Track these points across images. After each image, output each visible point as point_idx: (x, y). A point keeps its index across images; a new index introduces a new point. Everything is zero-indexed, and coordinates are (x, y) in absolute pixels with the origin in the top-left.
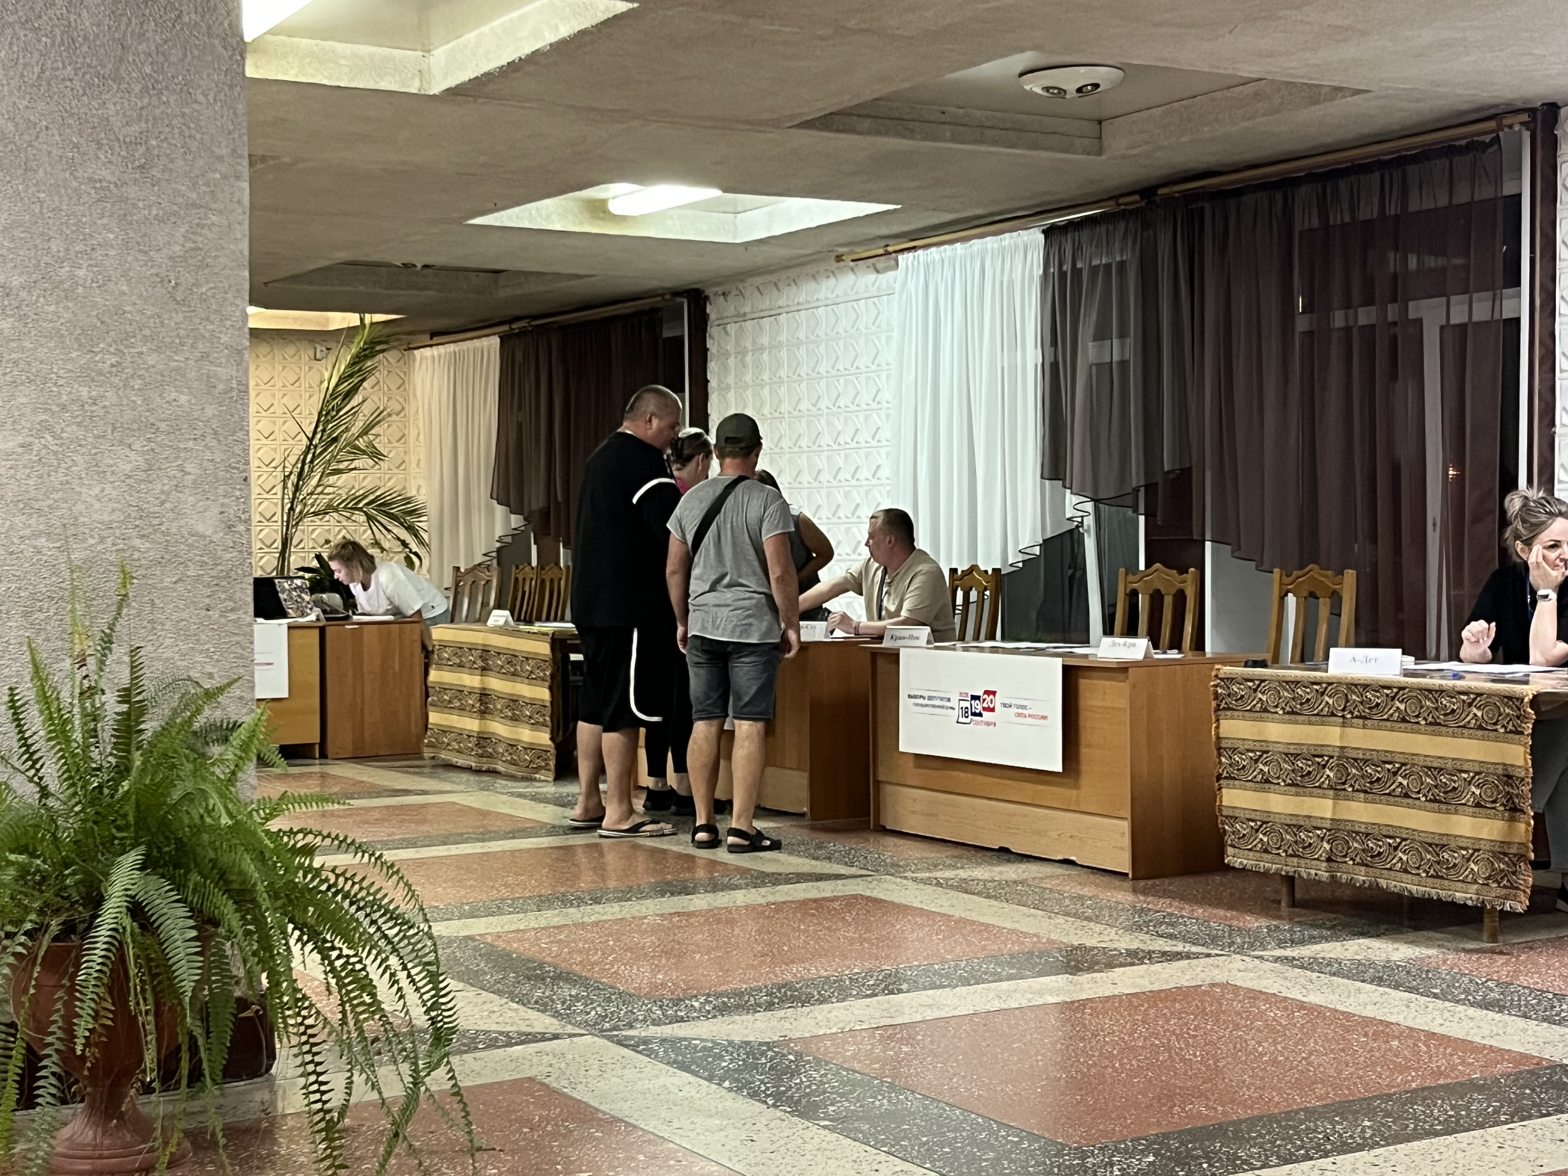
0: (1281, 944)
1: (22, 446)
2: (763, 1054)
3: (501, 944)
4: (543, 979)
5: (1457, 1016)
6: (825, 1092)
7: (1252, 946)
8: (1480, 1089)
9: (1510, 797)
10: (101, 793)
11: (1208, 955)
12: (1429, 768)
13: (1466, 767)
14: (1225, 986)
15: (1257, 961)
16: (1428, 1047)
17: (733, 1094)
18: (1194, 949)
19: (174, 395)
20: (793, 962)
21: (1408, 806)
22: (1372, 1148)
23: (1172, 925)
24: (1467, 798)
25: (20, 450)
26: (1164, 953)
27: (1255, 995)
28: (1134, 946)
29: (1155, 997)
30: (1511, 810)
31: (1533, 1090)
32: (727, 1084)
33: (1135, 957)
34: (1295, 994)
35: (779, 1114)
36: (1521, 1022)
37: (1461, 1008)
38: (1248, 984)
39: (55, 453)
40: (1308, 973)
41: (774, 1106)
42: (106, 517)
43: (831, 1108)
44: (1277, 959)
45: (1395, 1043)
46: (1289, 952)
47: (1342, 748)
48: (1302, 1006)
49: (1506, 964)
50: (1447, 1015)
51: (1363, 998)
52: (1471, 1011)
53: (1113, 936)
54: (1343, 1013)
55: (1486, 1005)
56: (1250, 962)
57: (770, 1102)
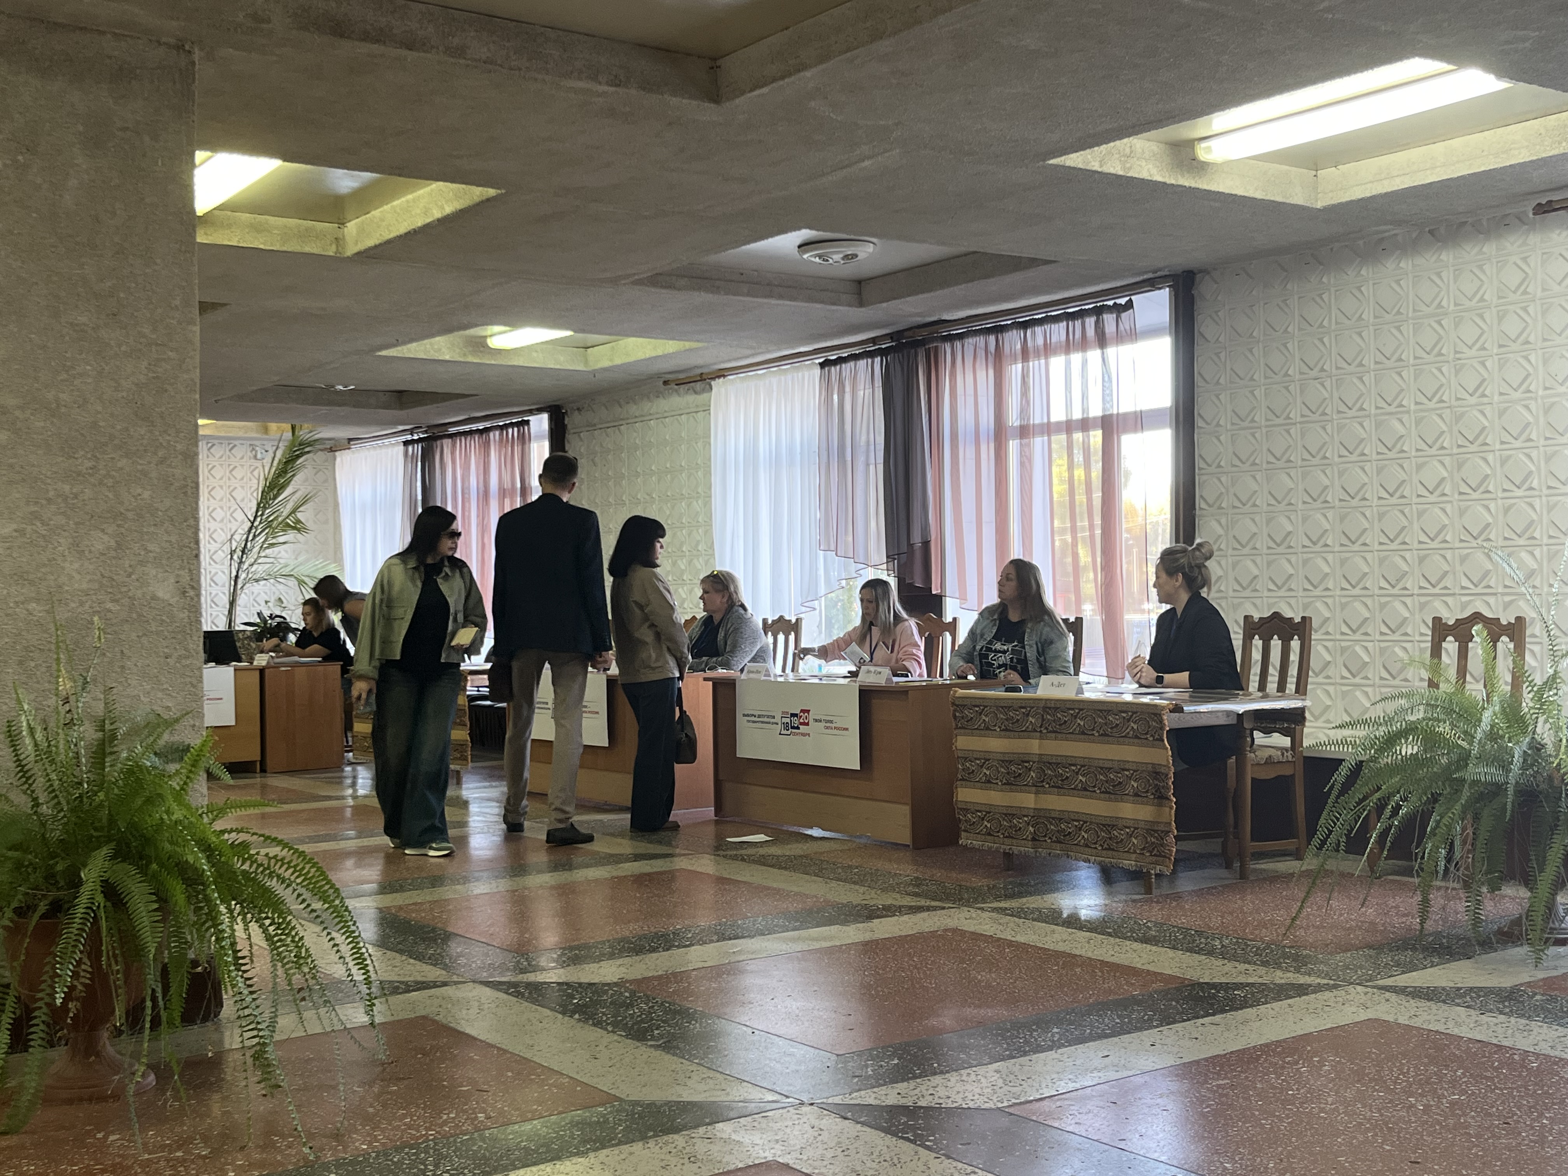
0: (997, 898)
1: (16, 531)
2: (606, 992)
3: (402, 915)
4: (436, 940)
5: (1125, 948)
6: (652, 1019)
7: (976, 901)
8: (1139, 1003)
9: (1157, 788)
10: (81, 801)
11: (944, 908)
12: (1102, 768)
13: (1127, 767)
14: (955, 931)
15: (979, 912)
16: (1102, 972)
17: (581, 1024)
18: (934, 903)
19: (139, 491)
20: (629, 922)
21: (1086, 797)
22: (1059, 1048)
23: (918, 886)
24: (1129, 790)
25: (15, 534)
26: (911, 907)
27: (976, 937)
28: (889, 902)
29: (901, 940)
30: (1159, 797)
31: (1178, 1002)
32: (577, 1016)
33: (889, 911)
34: (1008, 935)
35: (616, 1038)
36: (1171, 953)
37: (1128, 943)
38: (972, 929)
39: (44, 536)
40: (1016, 919)
41: (612, 1032)
42: (85, 586)
43: (656, 1032)
44: (994, 910)
45: (1078, 970)
46: (1003, 905)
47: (1041, 755)
48: (1011, 943)
49: (1161, 909)
50: (1117, 948)
51: (1056, 936)
52: (1136, 945)
53: (873, 895)
54: (1041, 948)
55: (1145, 940)
56: (974, 913)
57: (610, 1028)
